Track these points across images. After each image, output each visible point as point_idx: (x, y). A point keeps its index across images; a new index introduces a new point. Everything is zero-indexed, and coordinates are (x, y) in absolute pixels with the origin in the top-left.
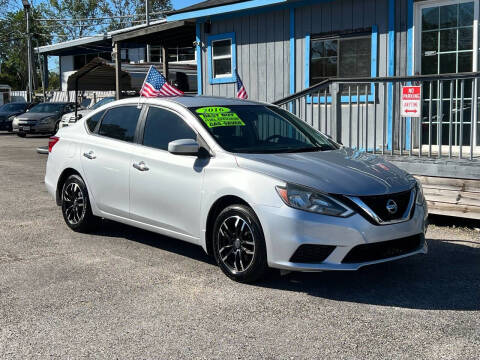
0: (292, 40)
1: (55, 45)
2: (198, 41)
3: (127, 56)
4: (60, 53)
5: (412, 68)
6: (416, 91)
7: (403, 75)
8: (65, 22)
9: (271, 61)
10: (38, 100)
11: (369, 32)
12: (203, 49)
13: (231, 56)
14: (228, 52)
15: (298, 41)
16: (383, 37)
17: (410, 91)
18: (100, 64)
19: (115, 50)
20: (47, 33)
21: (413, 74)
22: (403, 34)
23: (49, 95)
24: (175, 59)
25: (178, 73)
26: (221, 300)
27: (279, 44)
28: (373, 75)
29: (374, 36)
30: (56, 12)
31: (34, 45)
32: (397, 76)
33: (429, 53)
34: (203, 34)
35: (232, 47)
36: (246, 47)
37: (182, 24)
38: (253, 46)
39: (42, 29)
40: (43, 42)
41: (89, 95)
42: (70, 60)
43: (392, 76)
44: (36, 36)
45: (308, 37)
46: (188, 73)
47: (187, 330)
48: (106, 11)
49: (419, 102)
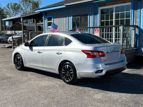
0: (68, 17)
1: (8, 18)
2: (43, 17)
3: (27, 21)
4: (9, 20)
5: (98, 24)
6: (98, 30)
7: (96, 26)
8: (11, 12)
9: (62, 23)
10: (3, 33)
11: (87, 15)
12: (45, 19)
13: (52, 21)
14: (51, 20)
15: (69, 18)
16: (91, 17)
17: (97, 30)
18: (18, 24)
19: (22, 20)
20: (6, 15)
21: (98, 26)
22: (96, 16)
23: (6, 32)
24: (40, 22)
25: (38, 26)
26: (43, 84)
27: (64, 18)
28: (88, 26)
29: (89, 16)
30: (8, 9)
31: (2, 18)
32: (94, 26)
33: (102, 21)
34: (45, 15)
35: (52, 19)
36: (56, 19)
37: (39, 13)
38: (58, 19)
39: (4, 14)
40: (4, 18)
41: (17, 32)
42: (11, 22)
43: (93, 27)
44: (2, 16)
45: (72, 17)
46: (41, 26)
47: (33, 92)
48: (22, 9)
49: (99, 33)
